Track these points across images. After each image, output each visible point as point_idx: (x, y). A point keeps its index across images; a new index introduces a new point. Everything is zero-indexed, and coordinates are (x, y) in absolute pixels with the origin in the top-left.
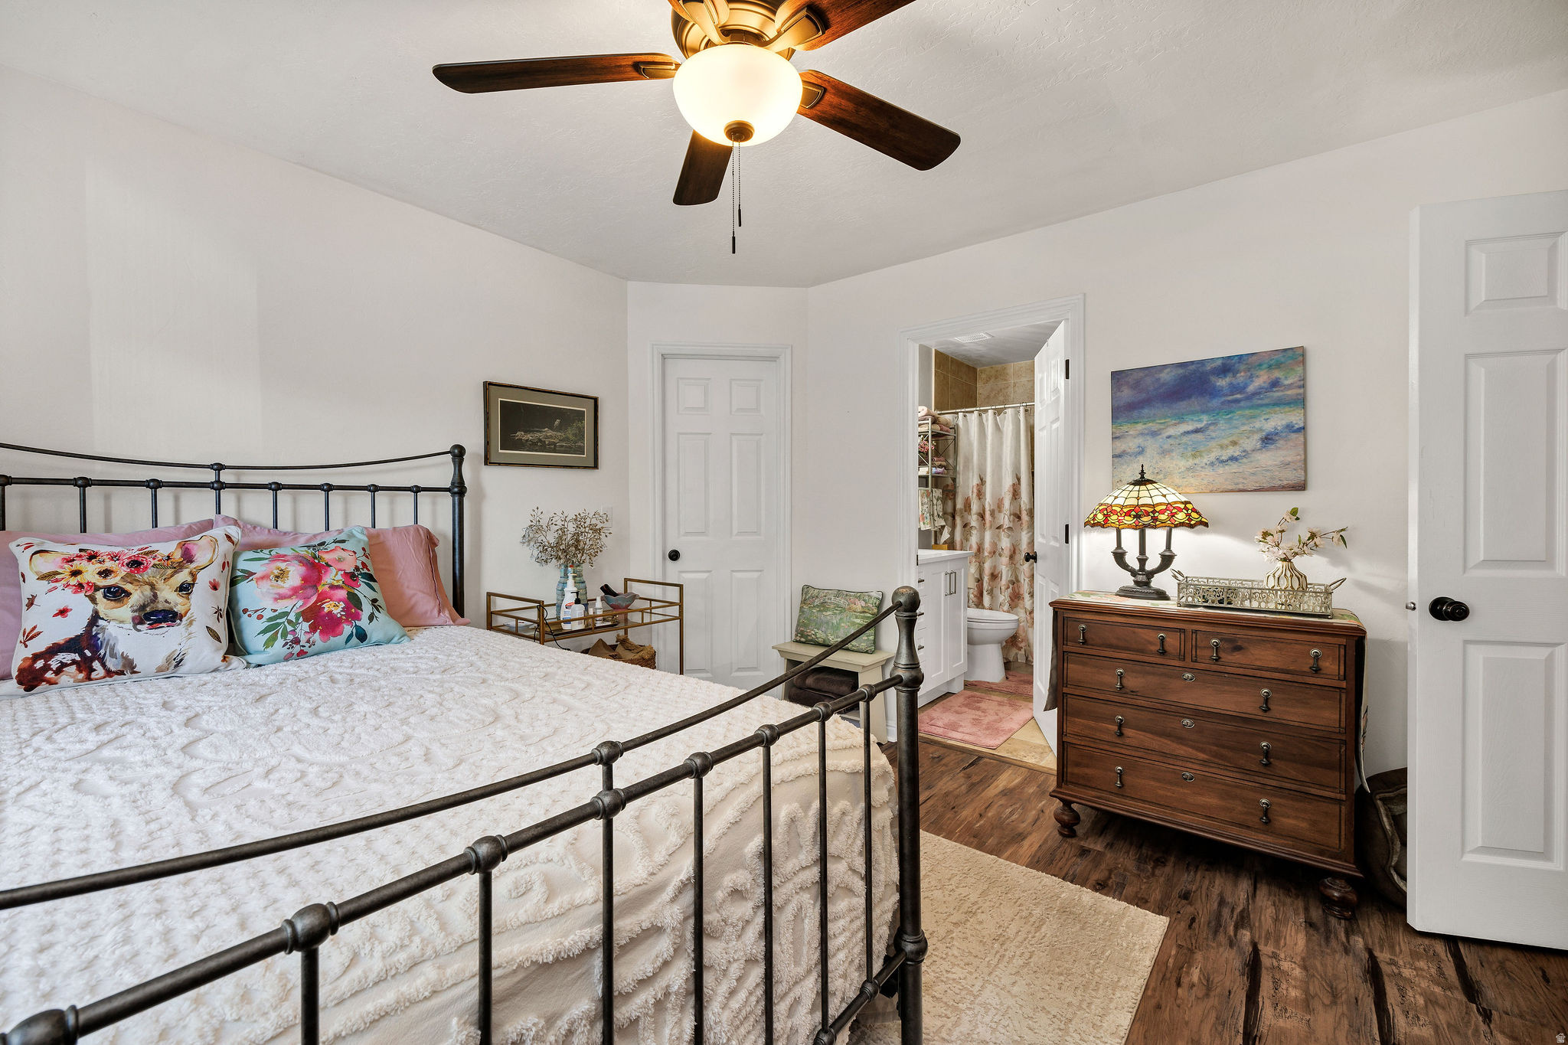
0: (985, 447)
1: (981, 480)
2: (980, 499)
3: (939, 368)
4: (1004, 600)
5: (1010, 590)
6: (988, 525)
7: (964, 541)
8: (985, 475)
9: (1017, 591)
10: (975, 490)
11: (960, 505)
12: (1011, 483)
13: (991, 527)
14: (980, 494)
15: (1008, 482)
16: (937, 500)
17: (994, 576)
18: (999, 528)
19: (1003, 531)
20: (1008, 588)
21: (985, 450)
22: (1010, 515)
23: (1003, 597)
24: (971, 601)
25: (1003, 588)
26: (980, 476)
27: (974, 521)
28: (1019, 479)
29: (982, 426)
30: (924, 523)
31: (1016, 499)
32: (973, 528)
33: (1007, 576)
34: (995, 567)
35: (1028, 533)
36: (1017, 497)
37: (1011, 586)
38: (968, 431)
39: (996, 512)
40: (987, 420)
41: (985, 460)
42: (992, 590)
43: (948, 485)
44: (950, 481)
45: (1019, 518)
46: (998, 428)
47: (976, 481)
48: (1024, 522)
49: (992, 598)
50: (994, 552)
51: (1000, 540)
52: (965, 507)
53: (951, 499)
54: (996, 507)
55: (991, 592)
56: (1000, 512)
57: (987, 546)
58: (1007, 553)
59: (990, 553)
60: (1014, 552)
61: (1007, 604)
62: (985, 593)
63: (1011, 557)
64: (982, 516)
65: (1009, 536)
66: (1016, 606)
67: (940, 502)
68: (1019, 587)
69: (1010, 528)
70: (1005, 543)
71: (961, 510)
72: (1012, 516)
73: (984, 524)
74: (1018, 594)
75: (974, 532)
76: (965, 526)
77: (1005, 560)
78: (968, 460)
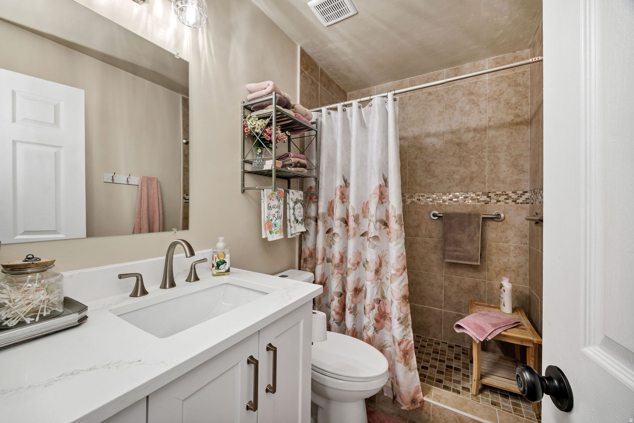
0: (350, 146)
1: (345, 181)
2: (343, 202)
3: (306, 69)
4: (369, 323)
5: (375, 311)
6: (351, 232)
7: (328, 249)
8: (349, 176)
9: (383, 310)
10: (338, 193)
11: (322, 209)
12: (377, 184)
13: (355, 234)
14: (344, 198)
15: (375, 182)
16: (296, 203)
17: (357, 291)
18: (363, 235)
19: (368, 240)
20: (373, 308)
21: (350, 150)
22: (376, 222)
23: (367, 320)
24: (332, 319)
25: (368, 308)
26: (343, 177)
27: (337, 227)
28: (386, 180)
29: (346, 122)
30: (271, 232)
31: (382, 203)
32: (336, 235)
33: (372, 294)
34: (359, 280)
35: (397, 244)
36: (384, 201)
37: (376, 306)
38: (332, 130)
39: (361, 218)
40: (351, 115)
41: (349, 160)
42: (355, 308)
43: (311, 187)
44: (313, 184)
45: (386, 224)
46: (363, 125)
47: (339, 182)
48: (392, 230)
49: (355, 317)
50: (358, 263)
51: (364, 249)
52: (329, 211)
53: (314, 202)
54: (360, 212)
55: (354, 311)
56: (365, 217)
57: (351, 256)
58: (372, 266)
59: (353, 265)
60: (380, 265)
61: (372, 328)
62: (347, 312)
63: (377, 272)
64: (346, 222)
65: (374, 247)
66: (382, 328)
67: (299, 205)
68: (385, 304)
69: (376, 237)
70: (371, 255)
71: (323, 214)
72: (378, 223)
73: (348, 231)
74: (385, 312)
75: (337, 239)
76: (329, 231)
77: (370, 275)
78: (332, 160)
